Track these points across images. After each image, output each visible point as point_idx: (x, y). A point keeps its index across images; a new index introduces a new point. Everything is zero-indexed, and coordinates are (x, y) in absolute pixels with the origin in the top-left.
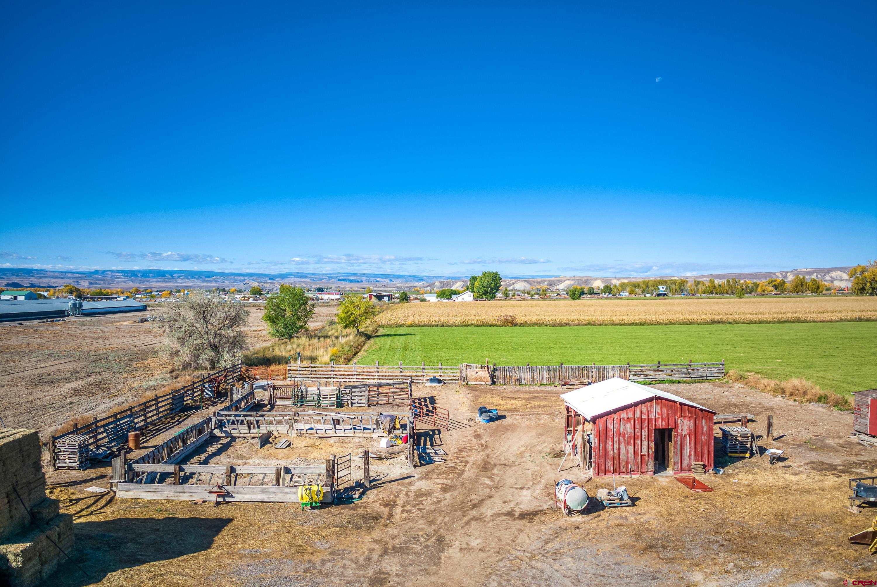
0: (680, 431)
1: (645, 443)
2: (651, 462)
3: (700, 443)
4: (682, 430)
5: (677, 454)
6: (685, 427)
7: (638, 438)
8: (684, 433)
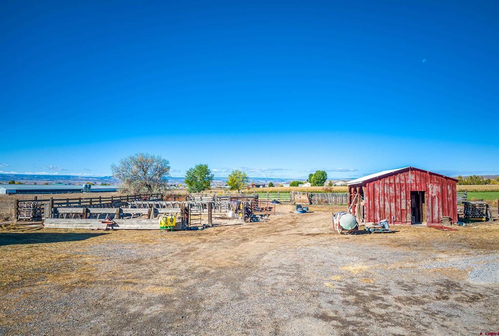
0: (430, 193)
1: (404, 201)
2: (409, 215)
3: (447, 202)
4: (432, 193)
5: (428, 210)
6: (434, 191)
7: (398, 198)
8: (434, 195)
